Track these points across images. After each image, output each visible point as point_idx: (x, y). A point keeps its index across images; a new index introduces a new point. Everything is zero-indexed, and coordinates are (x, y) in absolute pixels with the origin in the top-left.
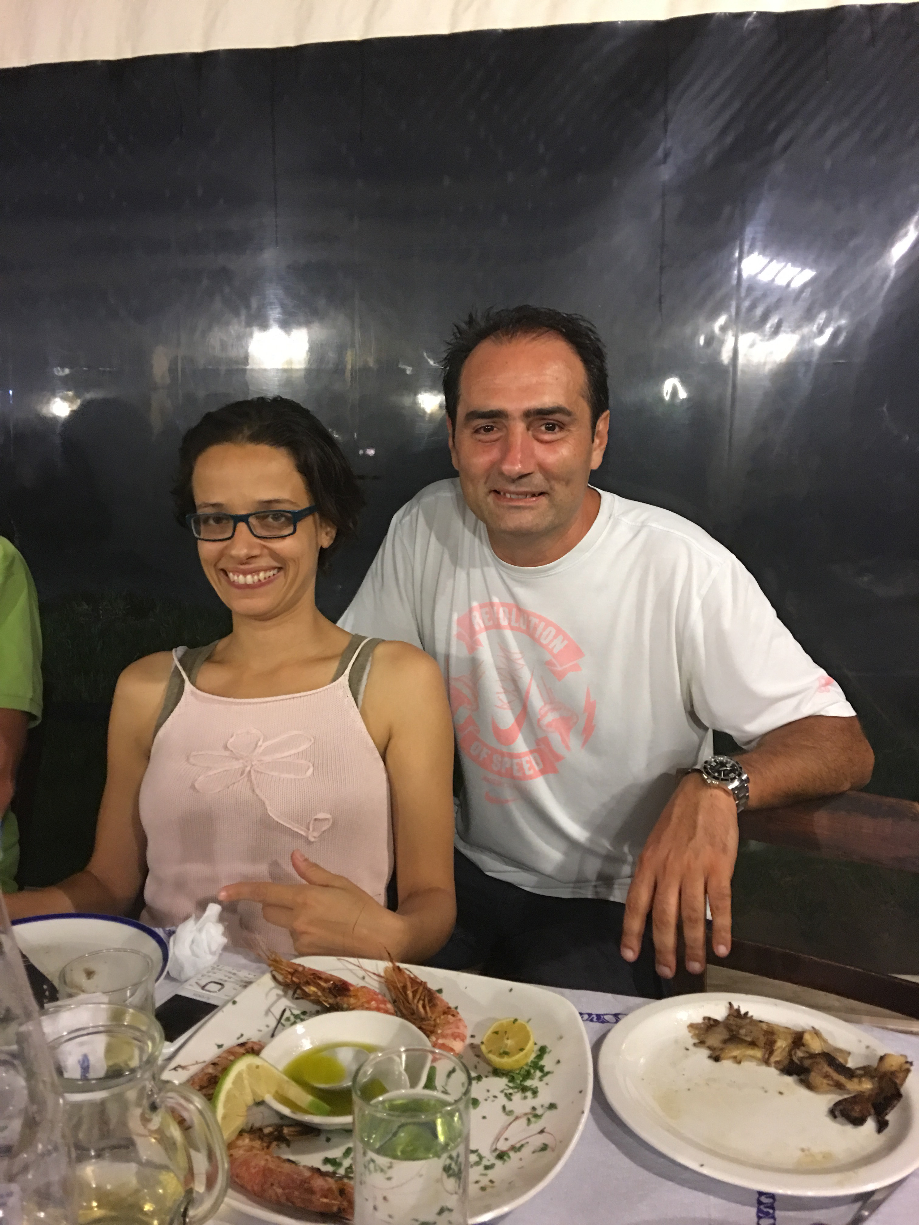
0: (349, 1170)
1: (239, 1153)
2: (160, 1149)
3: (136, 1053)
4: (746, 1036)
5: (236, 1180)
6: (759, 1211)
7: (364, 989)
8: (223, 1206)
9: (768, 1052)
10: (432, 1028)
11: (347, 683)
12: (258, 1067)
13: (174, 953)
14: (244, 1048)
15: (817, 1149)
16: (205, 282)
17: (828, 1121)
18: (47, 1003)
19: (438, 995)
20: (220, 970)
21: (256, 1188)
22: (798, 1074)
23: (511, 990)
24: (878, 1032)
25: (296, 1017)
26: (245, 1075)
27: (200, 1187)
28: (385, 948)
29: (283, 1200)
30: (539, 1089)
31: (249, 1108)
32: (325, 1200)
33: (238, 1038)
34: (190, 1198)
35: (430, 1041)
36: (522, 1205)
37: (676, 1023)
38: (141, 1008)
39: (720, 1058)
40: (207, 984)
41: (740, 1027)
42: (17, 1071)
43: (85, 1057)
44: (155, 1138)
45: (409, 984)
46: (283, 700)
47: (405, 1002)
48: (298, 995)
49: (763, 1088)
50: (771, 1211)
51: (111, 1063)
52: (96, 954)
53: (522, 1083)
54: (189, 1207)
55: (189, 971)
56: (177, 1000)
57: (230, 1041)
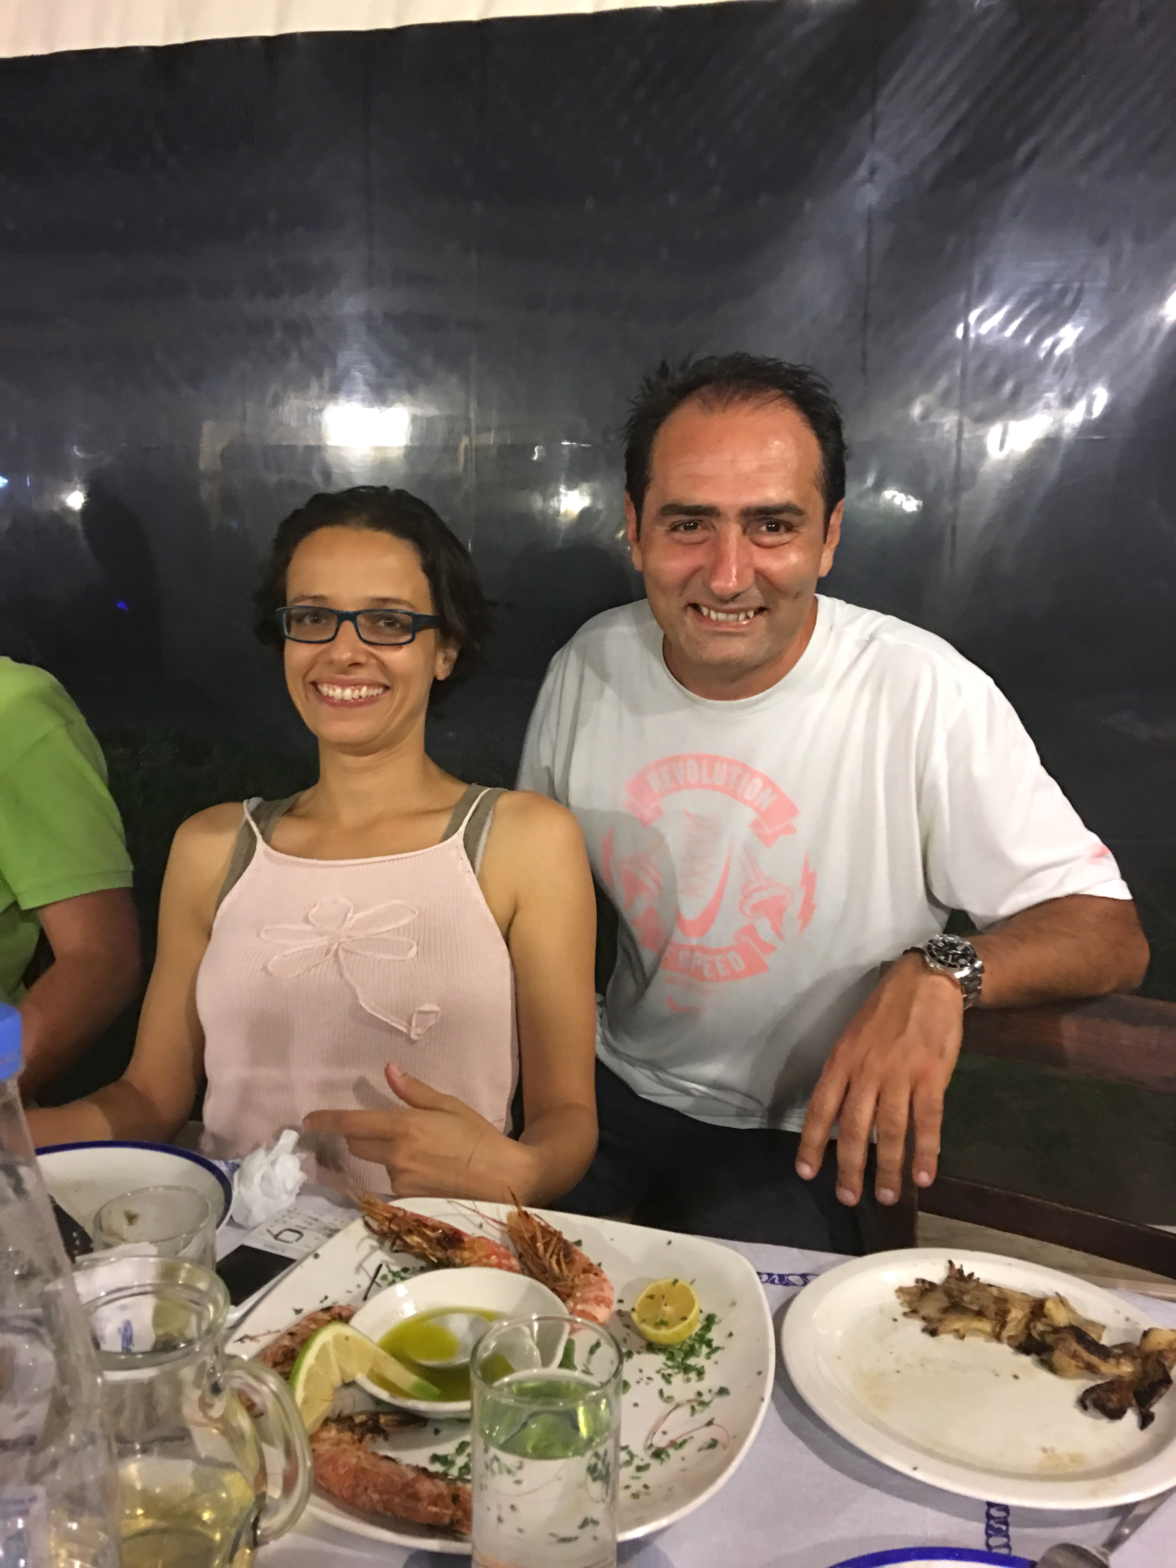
0: (463, 1470)
1: (324, 1448)
2: (223, 1440)
3: (194, 1320)
4: (971, 1303)
5: (319, 1481)
6: (988, 1527)
7: (482, 1240)
8: (304, 1516)
9: (999, 1325)
10: (568, 1291)
11: (462, 842)
12: (347, 1338)
13: (239, 1192)
14: (329, 1314)
15: (1063, 1449)
16: (278, 335)
17: (1077, 1413)
18: (80, 1254)
19: (576, 1248)
20: (299, 1214)
21: (345, 1493)
22: (1038, 1354)
23: (670, 1243)
24: (1140, 1300)
25: (395, 1274)
26: (331, 1349)
27: (274, 1492)
28: (509, 1187)
29: (380, 1508)
30: (706, 1369)
31: (336, 1390)
32: (434, 1509)
33: (322, 1302)
34: (261, 1505)
35: (566, 1306)
36: (686, 1518)
37: (882, 1287)
38: (199, 1261)
39: (938, 1332)
40: (280, 1233)
41: (963, 1293)
42: (43, 1342)
43: (127, 1326)
44: (217, 1428)
45: (539, 1235)
46: (380, 862)
47: (535, 1258)
48: (398, 1246)
49: (994, 1371)
50: (1004, 1528)
51: (161, 1332)
52: (139, 1192)
53: (685, 1362)
54: (261, 1518)
55: (259, 1215)
56: (243, 1251)
57: (311, 1306)
